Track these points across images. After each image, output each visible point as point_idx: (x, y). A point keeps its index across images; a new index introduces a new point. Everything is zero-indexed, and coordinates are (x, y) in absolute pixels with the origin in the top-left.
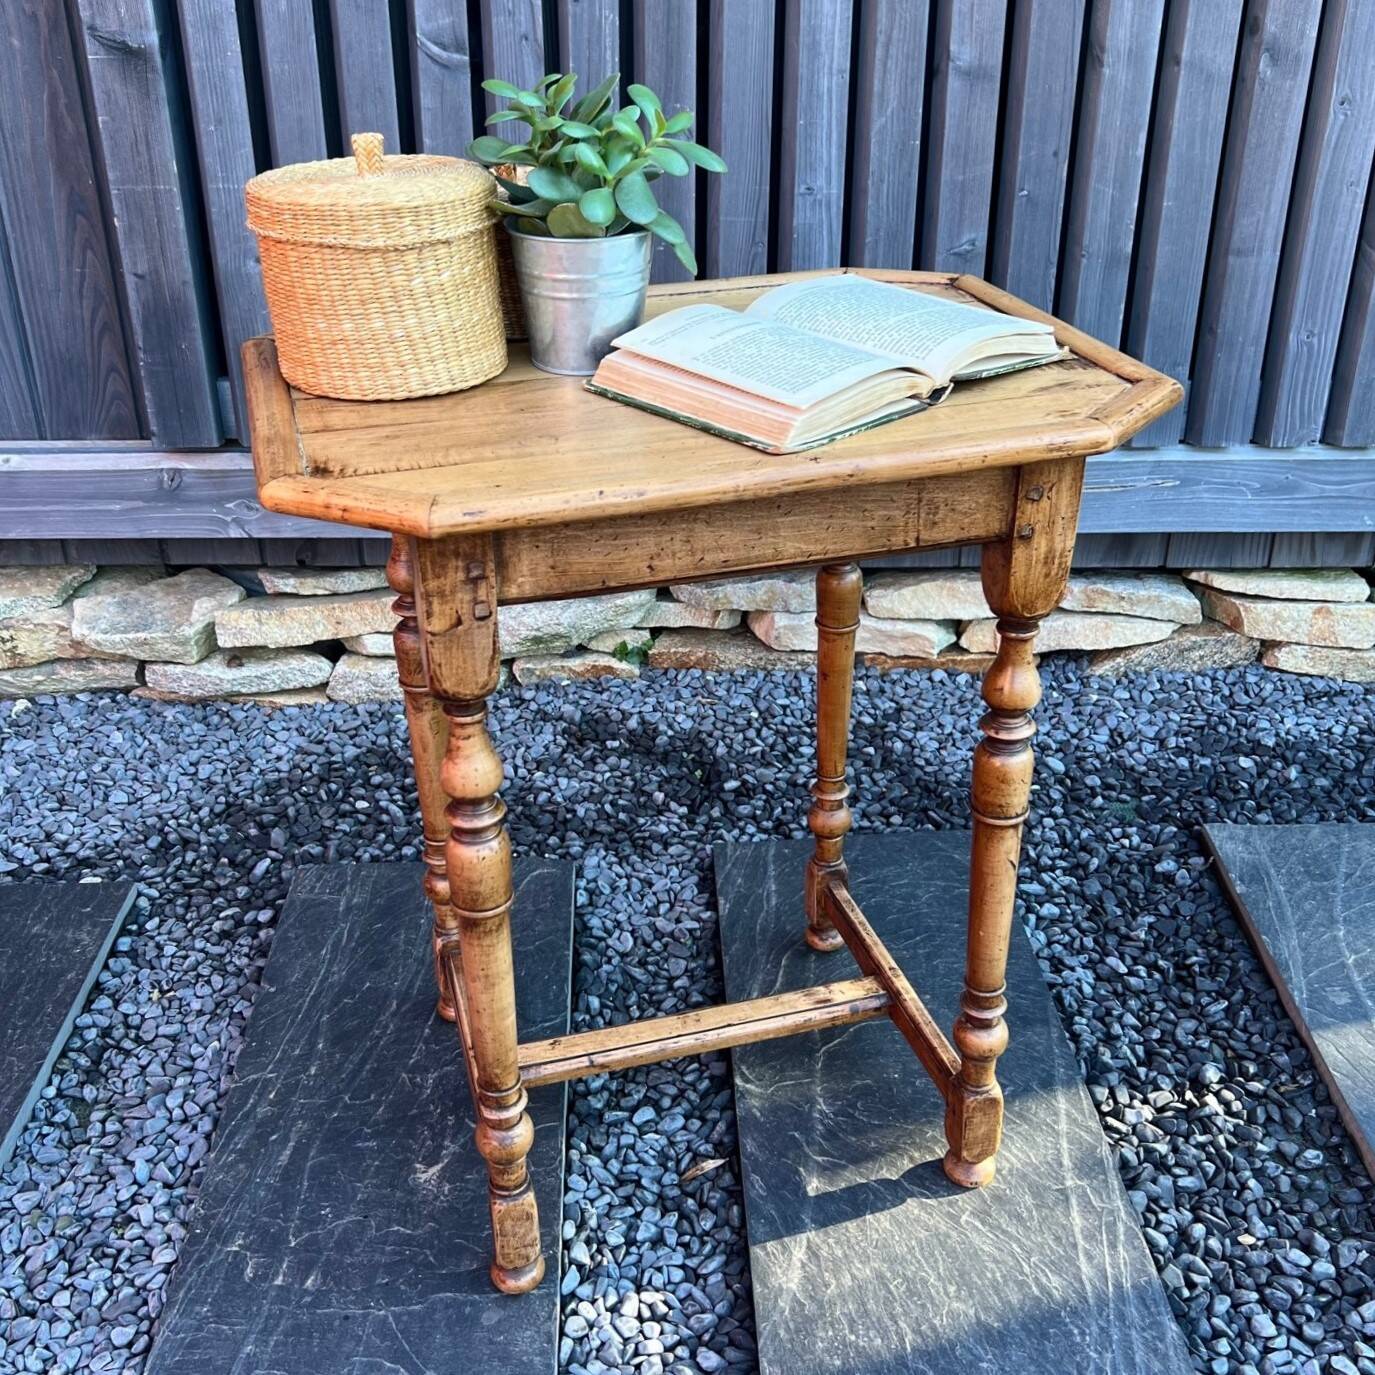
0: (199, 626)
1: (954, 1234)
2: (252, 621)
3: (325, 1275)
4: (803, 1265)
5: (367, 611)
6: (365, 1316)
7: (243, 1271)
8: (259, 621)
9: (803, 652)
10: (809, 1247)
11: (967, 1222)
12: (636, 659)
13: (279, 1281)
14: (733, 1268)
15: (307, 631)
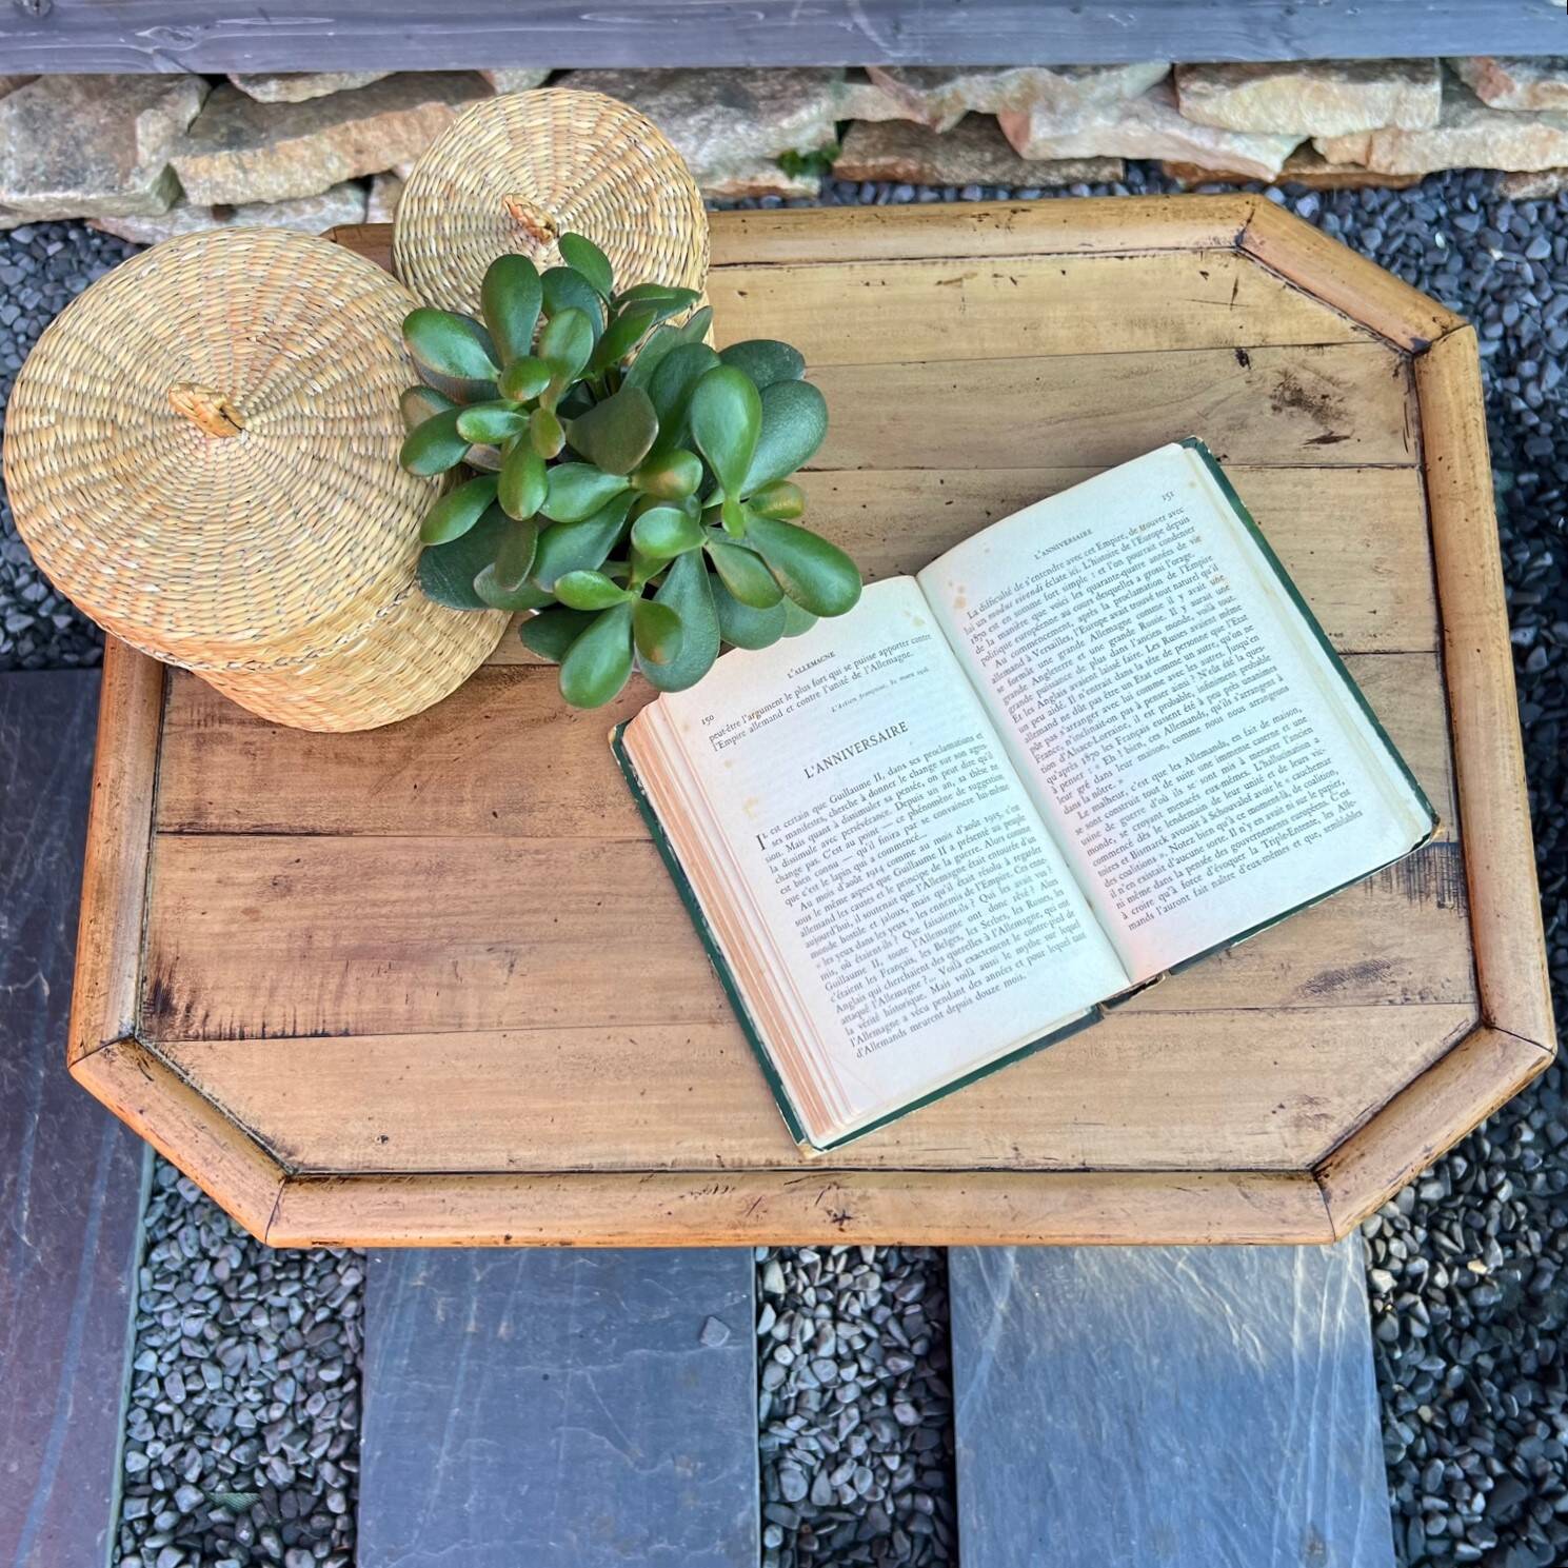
0: (156, 173)
1: (1166, 1288)
2: (231, 170)
3: (517, 1320)
4: (1005, 1320)
5: (398, 126)
6: (564, 1376)
7: (433, 1313)
8: (241, 167)
9: (1072, 161)
10: (1012, 1296)
11: (1183, 1272)
12: (814, 169)
13: (471, 1327)
14: (932, 1304)
15: (316, 174)
